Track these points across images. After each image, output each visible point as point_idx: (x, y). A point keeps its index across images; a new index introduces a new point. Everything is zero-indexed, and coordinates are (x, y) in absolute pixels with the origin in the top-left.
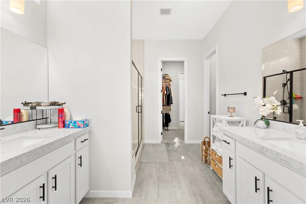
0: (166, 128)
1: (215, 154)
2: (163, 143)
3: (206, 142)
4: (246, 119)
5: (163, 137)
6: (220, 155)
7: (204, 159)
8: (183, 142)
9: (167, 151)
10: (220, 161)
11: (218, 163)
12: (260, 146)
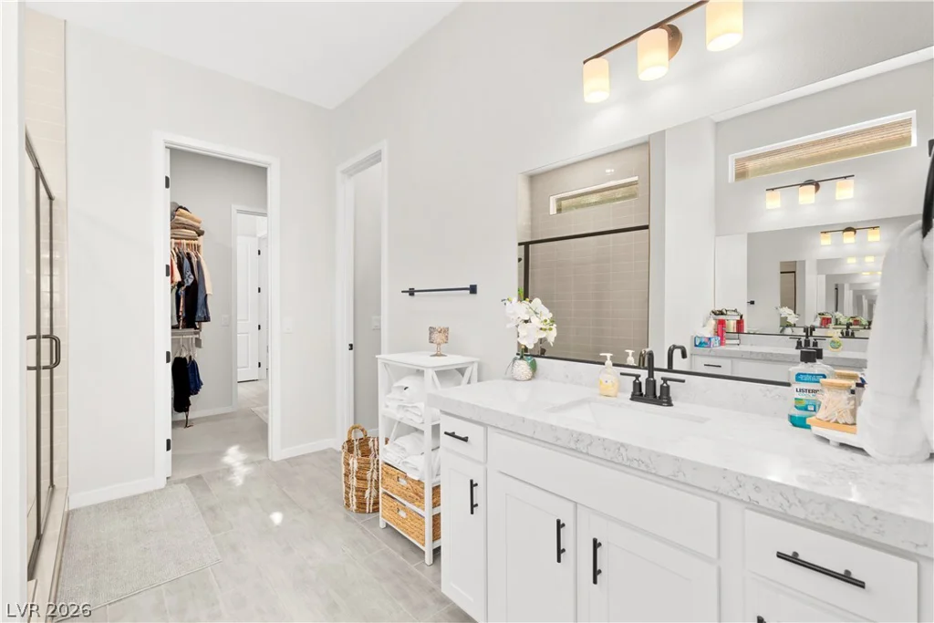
0: (182, 416)
1: (396, 477)
2: (175, 483)
3: (356, 443)
4: (478, 359)
5: (174, 457)
6: (417, 479)
7: (355, 500)
8: (263, 457)
9: (203, 514)
10: (417, 494)
11: (405, 502)
12: (572, 433)
